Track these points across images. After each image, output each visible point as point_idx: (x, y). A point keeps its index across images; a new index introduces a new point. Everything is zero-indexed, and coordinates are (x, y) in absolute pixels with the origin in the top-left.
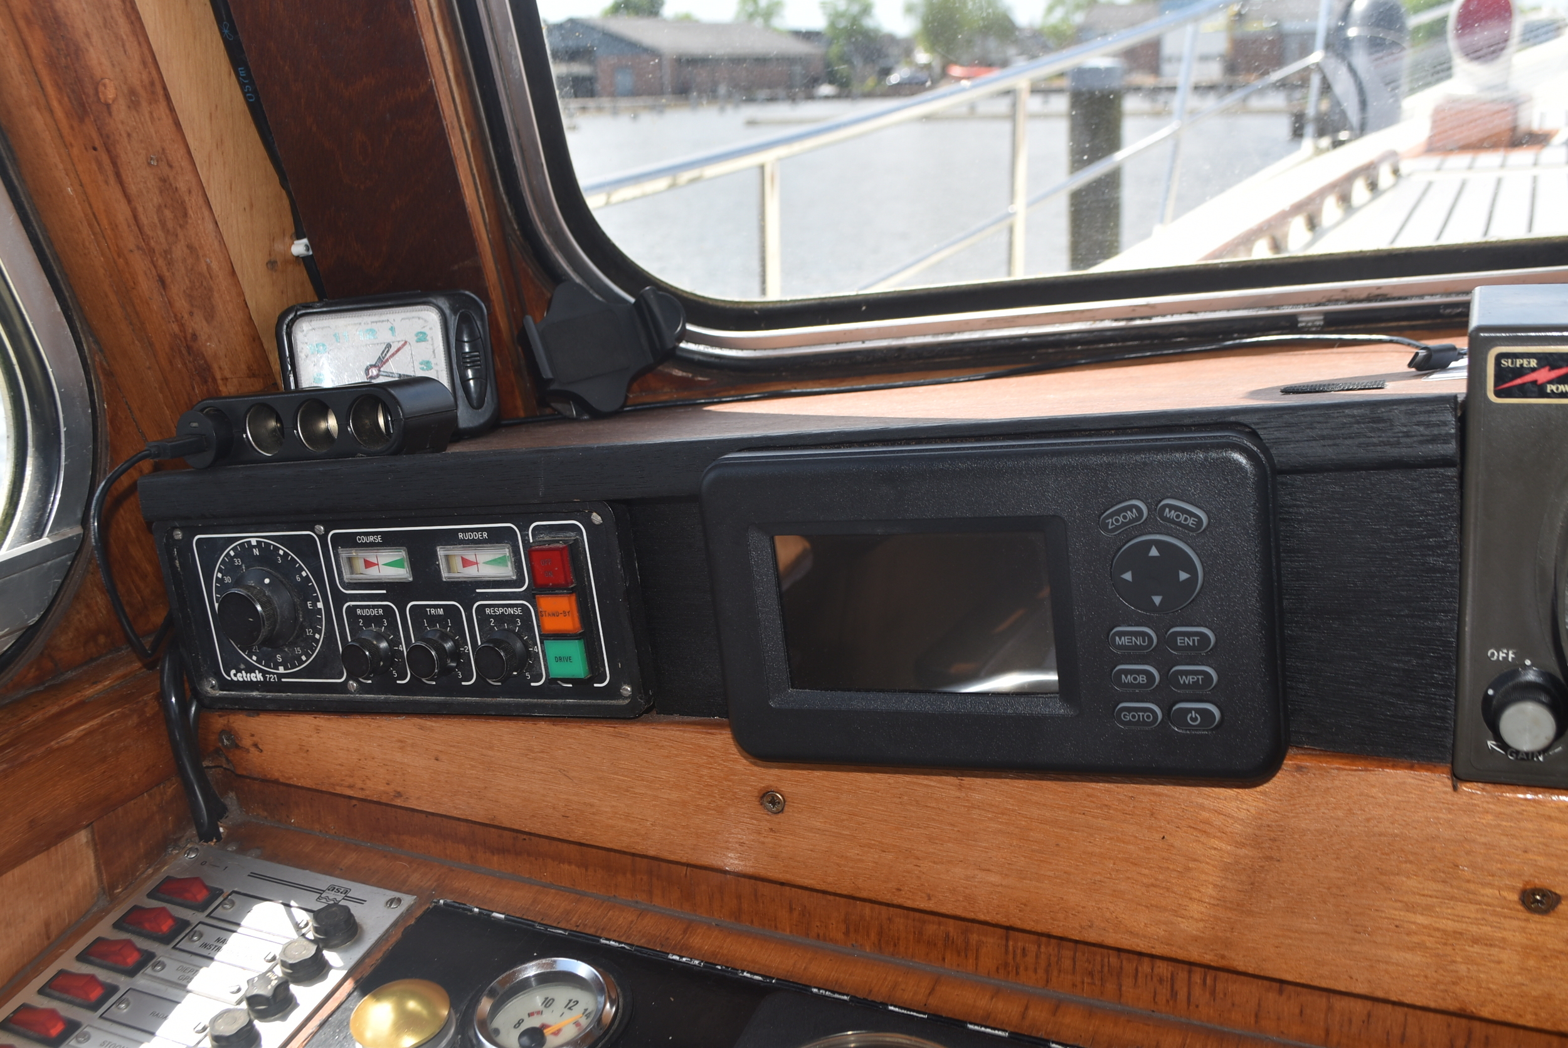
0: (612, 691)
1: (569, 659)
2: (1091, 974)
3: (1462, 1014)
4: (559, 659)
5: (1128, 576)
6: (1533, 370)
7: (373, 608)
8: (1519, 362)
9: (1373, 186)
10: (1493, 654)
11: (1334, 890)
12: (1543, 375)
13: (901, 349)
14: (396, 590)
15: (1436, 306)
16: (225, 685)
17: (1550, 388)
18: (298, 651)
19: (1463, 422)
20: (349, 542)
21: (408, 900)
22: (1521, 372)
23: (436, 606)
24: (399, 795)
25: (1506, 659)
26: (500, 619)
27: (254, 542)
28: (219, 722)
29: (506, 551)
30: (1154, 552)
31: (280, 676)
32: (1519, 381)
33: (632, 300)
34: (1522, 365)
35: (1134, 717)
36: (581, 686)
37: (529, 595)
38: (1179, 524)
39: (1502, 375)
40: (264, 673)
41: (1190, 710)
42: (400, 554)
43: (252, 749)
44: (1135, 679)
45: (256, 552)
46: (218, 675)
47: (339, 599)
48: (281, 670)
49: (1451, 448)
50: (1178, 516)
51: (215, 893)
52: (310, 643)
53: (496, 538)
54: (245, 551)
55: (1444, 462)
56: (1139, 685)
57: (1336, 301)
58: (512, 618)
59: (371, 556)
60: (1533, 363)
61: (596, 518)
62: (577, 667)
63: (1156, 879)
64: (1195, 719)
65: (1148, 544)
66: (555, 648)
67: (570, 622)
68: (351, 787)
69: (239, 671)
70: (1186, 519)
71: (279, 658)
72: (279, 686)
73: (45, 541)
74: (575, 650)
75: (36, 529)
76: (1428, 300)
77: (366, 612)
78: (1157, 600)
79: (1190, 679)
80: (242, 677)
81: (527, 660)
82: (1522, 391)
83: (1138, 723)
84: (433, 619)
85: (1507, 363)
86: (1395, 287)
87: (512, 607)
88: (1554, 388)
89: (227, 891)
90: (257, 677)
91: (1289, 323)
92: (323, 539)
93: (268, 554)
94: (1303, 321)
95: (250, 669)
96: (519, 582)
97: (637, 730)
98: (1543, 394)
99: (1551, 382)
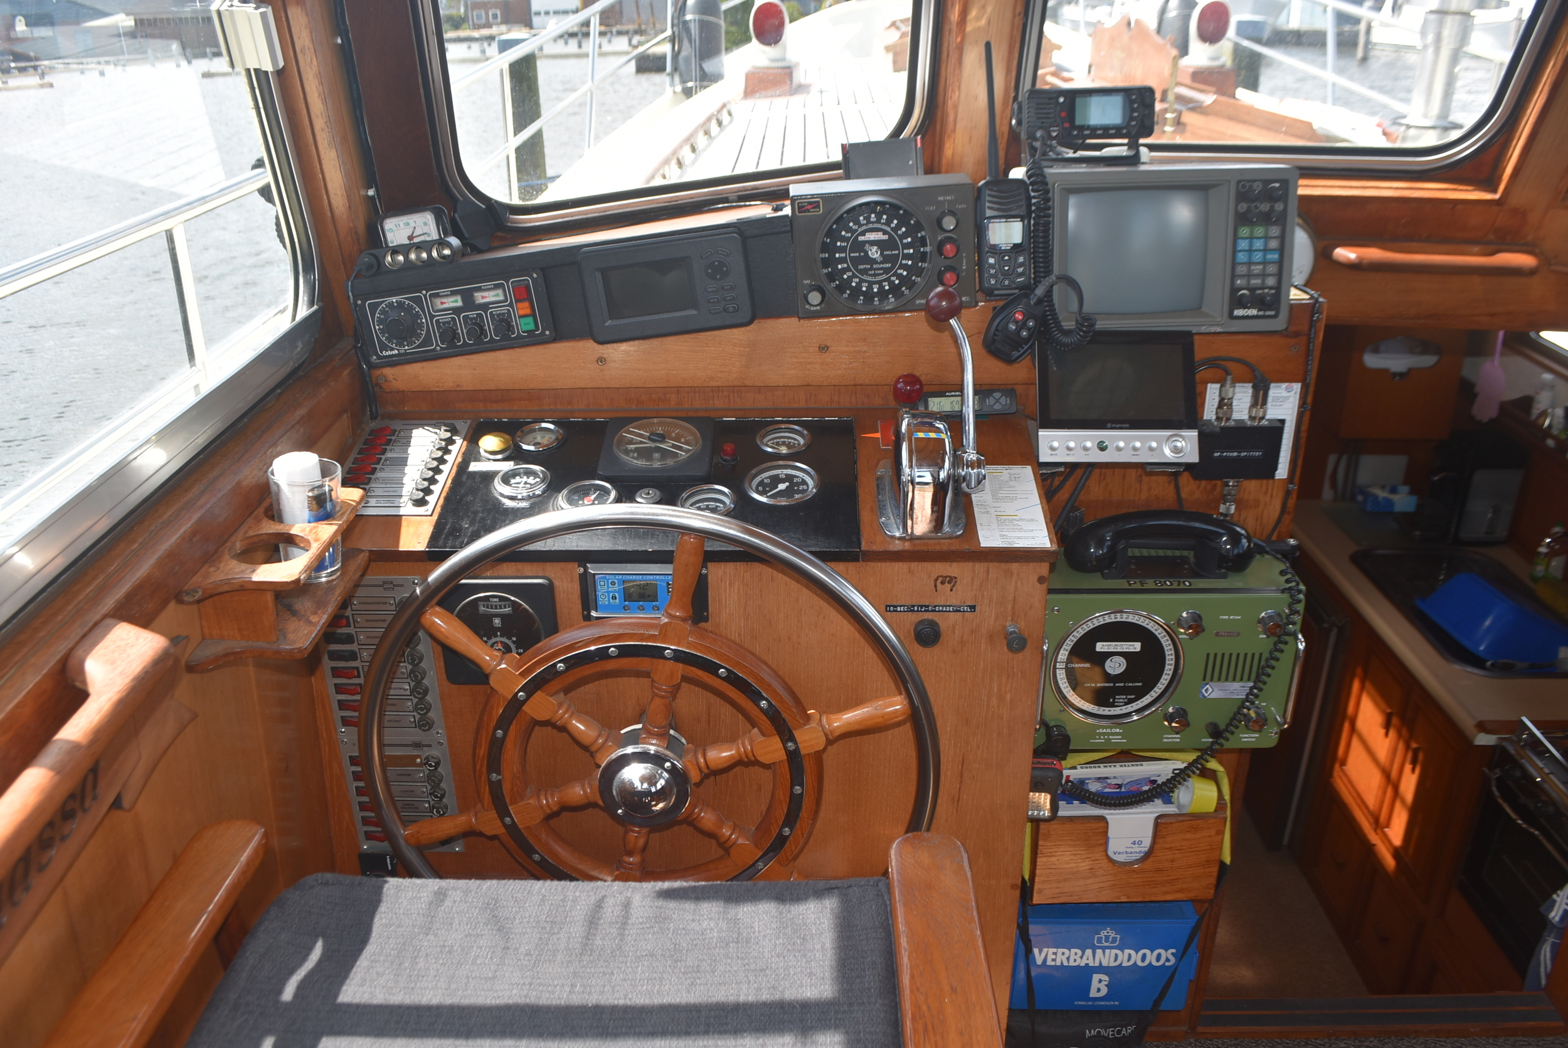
0: (543, 333)
1: (529, 323)
2: (705, 400)
3: (808, 385)
4: (525, 324)
5: (710, 271)
6: (806, 206)
7: (447, 318)
8: (803, 204)
9: (720, 123)
10: (804, 281)
11: (771, 356)
12: (809, 207)
13: (587, 219)
14: (457, 311)
15: (775, 191)
16: (379, 357)
17: (811, 210)
18: (414, 339)
19: (791, 221)
20: (437, 295)
21: (469, 422)
22: (803, 207)
23: (472, 314)
24: (458, 386)
25: (807, 282)
26: (498, 315)
27: (394, 301)
28: (378, 372)
29: (500, 292)
30: (716, 263)
31: (406, 350)
32: (803, 209)
33: (484, 207)
35: (715, 311)
36: (530, 333)
37: (511, 305)
38: (723, 254)
39: (800, 208)
40: (398, 350)
41: (730, 307)
42: (459, 298)
43: (394, 381)
44: (714, 300)
45: (395, 304)
46: (377, 354)
47: (432, 317)
48: (406, 348)
49: (789, 228)
50: (722, 252)
51: (396, 431)
52: (419, 336)
53: (496, 287)
54: (391, 305)
55: (788, 232)
57: (741, 191)
58: (504, 314)
59: (445, 300)
60: (806, 204)
61: (535, 275)
62: (532, 327)
63: (722, 363)
64: (731, 309)
65: (714, 262)
66: (524, 320)
67: (528, 311)
68: (438, 387)
69: (387, 351)
71: (405, 343)
72: (406, 354)
73: (315, 307)
74: (530, 320)
75: (311, 303)
76: (772, 189)
77: (443, 320)
78: (718, 277)
79: (729, 298)
80: (389, 353)
81: (510, 327)
82: (805, 212)
84: (471, 319)
85: (800, 204)
86: (760, 185)
87: (504, 310)
89: (398, 430)
90: (397, 352)
91: (725, 200)
92: (425, 296)
93: (400, 304)
94: (730, 198)
95: (392, 349)
96: (506, 301)
97: (553, 345)
98: (809, 212)
99: (813, 208)
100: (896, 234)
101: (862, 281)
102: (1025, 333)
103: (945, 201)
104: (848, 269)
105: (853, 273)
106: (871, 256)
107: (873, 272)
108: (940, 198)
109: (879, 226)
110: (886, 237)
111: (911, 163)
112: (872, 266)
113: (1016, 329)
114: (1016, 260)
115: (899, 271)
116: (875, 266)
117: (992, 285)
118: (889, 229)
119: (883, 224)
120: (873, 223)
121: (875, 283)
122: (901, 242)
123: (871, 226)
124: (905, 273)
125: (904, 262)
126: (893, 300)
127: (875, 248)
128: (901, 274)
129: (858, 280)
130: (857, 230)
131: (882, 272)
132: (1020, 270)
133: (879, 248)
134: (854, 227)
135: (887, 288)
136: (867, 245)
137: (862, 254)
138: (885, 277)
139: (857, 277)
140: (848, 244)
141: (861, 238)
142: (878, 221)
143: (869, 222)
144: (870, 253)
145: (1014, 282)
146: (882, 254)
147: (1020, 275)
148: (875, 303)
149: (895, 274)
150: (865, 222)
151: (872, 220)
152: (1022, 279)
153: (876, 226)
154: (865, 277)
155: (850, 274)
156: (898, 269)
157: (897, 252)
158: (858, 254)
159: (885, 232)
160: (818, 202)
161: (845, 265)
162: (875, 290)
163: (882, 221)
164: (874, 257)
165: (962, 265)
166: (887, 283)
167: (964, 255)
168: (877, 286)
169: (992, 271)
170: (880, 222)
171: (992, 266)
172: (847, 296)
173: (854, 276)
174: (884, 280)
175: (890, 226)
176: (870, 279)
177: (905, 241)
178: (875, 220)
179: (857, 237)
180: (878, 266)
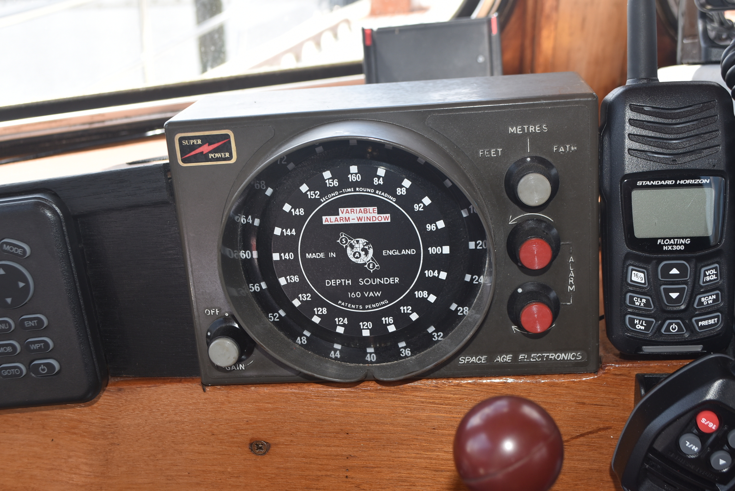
6: (200, 146)
8: (191, 142)
10: (207, 312)
11: (152, 458)
12: (206, 149)
17: (211, 155)
22: (194, 147)
25: (215, 313)
32: (193, 153)
34: (193, 143)
35: (9, 372)
38: (13, 253)
39: (184, 150)
41: (40, 365)
44: (5, 349)
49: (165, 194)
50: (11, 249)
56: (8, 353)
60: (199, 142)
63: (54, 465)
64: (43, 370)
70: (16, 250)
78: (9, 300)
79: (36, 346)
82: (196, 159)
83: (12, 376)
85: (185, 143)
88: (213, 155)
98: (207, 159)
99: (211, 152)
100: (410, 211)
101: (334, 313)
102: (722, 462)
103: (525, 135)
104: (302, 287)
105: (314, 295)
106: (353, 260)
107: (358, 295)
108: (511, 130)
109: (369, 192)
110: (385, 218)
111: (481, 59)
112: (355, 282)
113: (701, 451)
114: (696, 276)
115: (419, 294)
116: (362, 282)
117: (639, 332)
118: (392, 200)
119: (378, 187)
120: (355, 185)
121: (366, 317)
122: (423, 230)
123: (349, 192)
124: (432, 298)
125: (429, 273)
126: (408, 352)
127: (362, 241)
128: (424, 300)
129: (325, 311)
130: (317, 202)
131: (378, 294)
132: (708, 300)
133: (371, 241)
134: (313, 195)
135: (392, 329)
136: (343, 236)
137: (333, 255)
138: (385, 304)
139: (323, 304)
140: (298, 233)
141: (328, 220)
142: (366, 182)
143: (345, 183)
144: (349, 251)
145: (690, 328)
146: (377, 256)
147: (707, 311)
148: (368, 358)
149: (410, 300)
150: (336, 183)
151: (352, 178)
152: (711, 322)
153: (361, 191)
154: (341, 305)
155: (307, 297)
156: (416, 288)
157: (411, 252)
158: (322, 255)
159: (383, 208)
160: (227, 136)
161: (295, 279)
162: (366, 333)
163: (376, 181)
164: (360, 261)
165: (566, 283)
166: (391, 320)
167: (572, 259)
168: (370, 325)
169: (640, 302)
170: (370, 185)
171: (638, 289)
172: (304, 341)
173: (317, 302)
174: (386, 313)
175: (394, 194)
176: (352, 308)
177: (430, 227)
178: (358, 178)
179: (318, 217)
180: (371, 281)
